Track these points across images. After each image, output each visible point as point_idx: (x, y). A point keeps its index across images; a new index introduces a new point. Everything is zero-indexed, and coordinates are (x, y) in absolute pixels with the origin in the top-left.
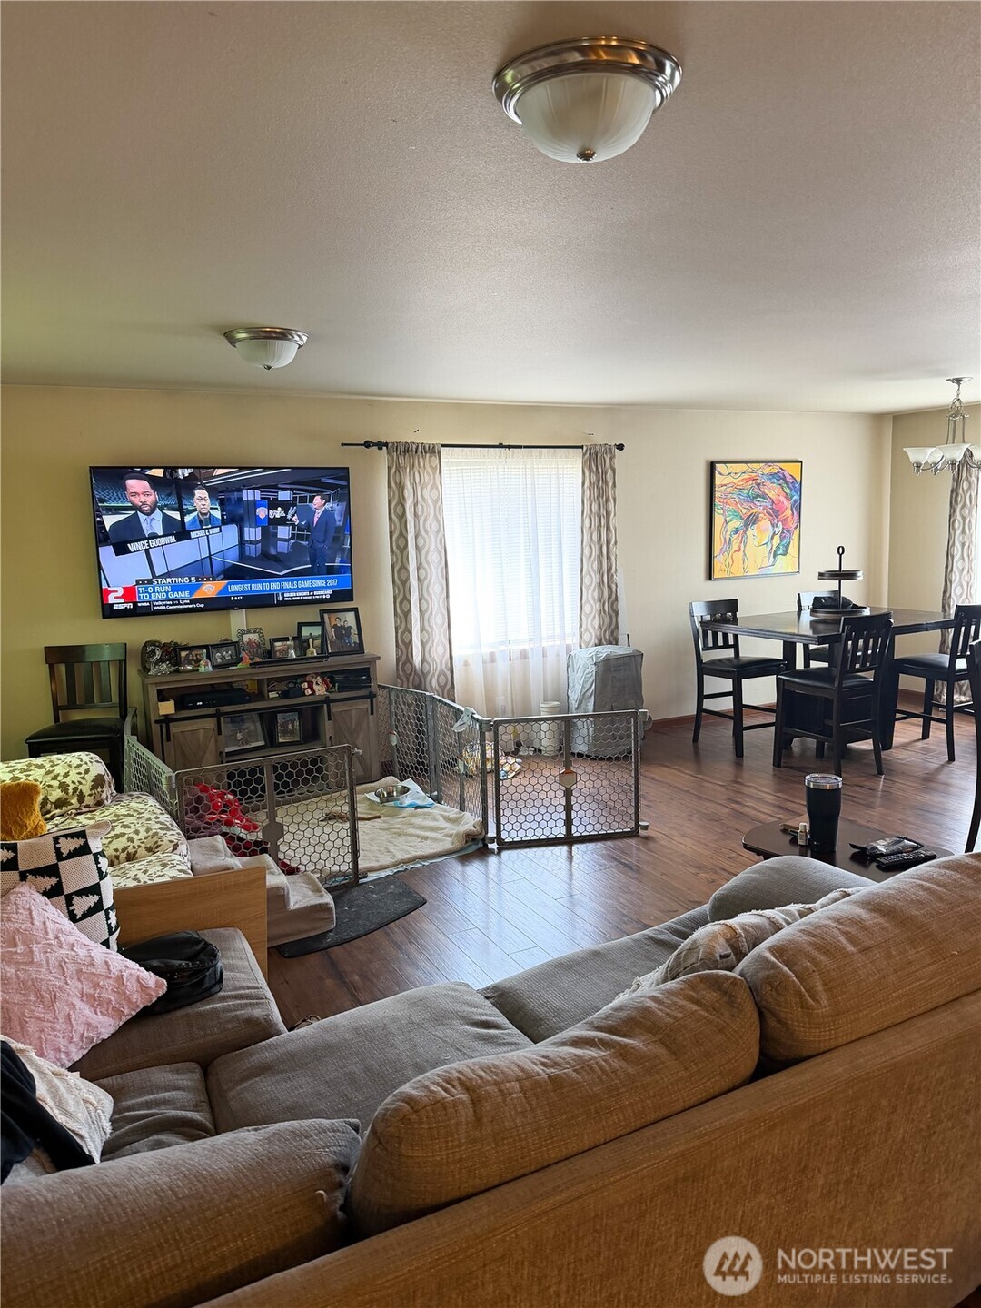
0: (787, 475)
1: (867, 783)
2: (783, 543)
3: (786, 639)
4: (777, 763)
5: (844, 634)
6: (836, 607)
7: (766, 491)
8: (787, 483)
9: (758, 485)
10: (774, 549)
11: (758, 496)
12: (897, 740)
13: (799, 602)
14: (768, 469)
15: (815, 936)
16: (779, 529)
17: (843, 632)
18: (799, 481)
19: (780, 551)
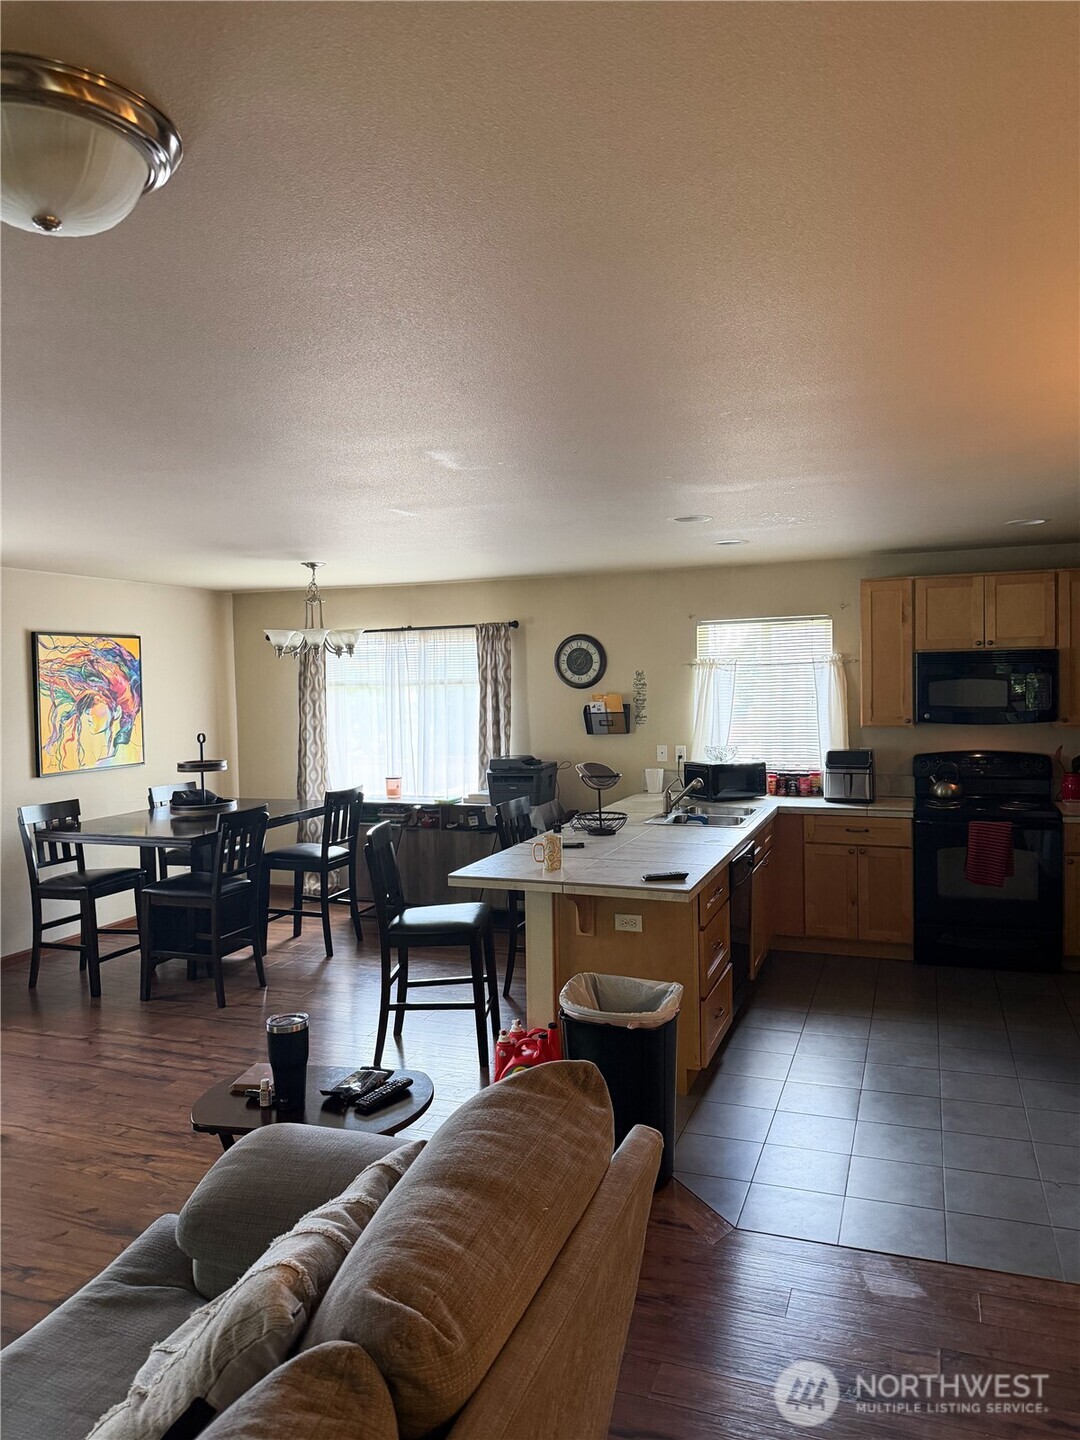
0: (124, 652)
1: (252, 1000)
2: (125, 729)
3: (144, 845)
4: (146, 995)
5: (221, 834)
6: (200, 802)
7: (101, 669)
8: (124, 661)
9: (91, 662)
10: (114, 736)
11: (92, 675)
12: (271, 942)
13: (151, 798)
14: (101, 645)
15: (412, 1246)
16: (118, 714)
17: (219, 830)
18: (138, 659)
19: (122, 740)
